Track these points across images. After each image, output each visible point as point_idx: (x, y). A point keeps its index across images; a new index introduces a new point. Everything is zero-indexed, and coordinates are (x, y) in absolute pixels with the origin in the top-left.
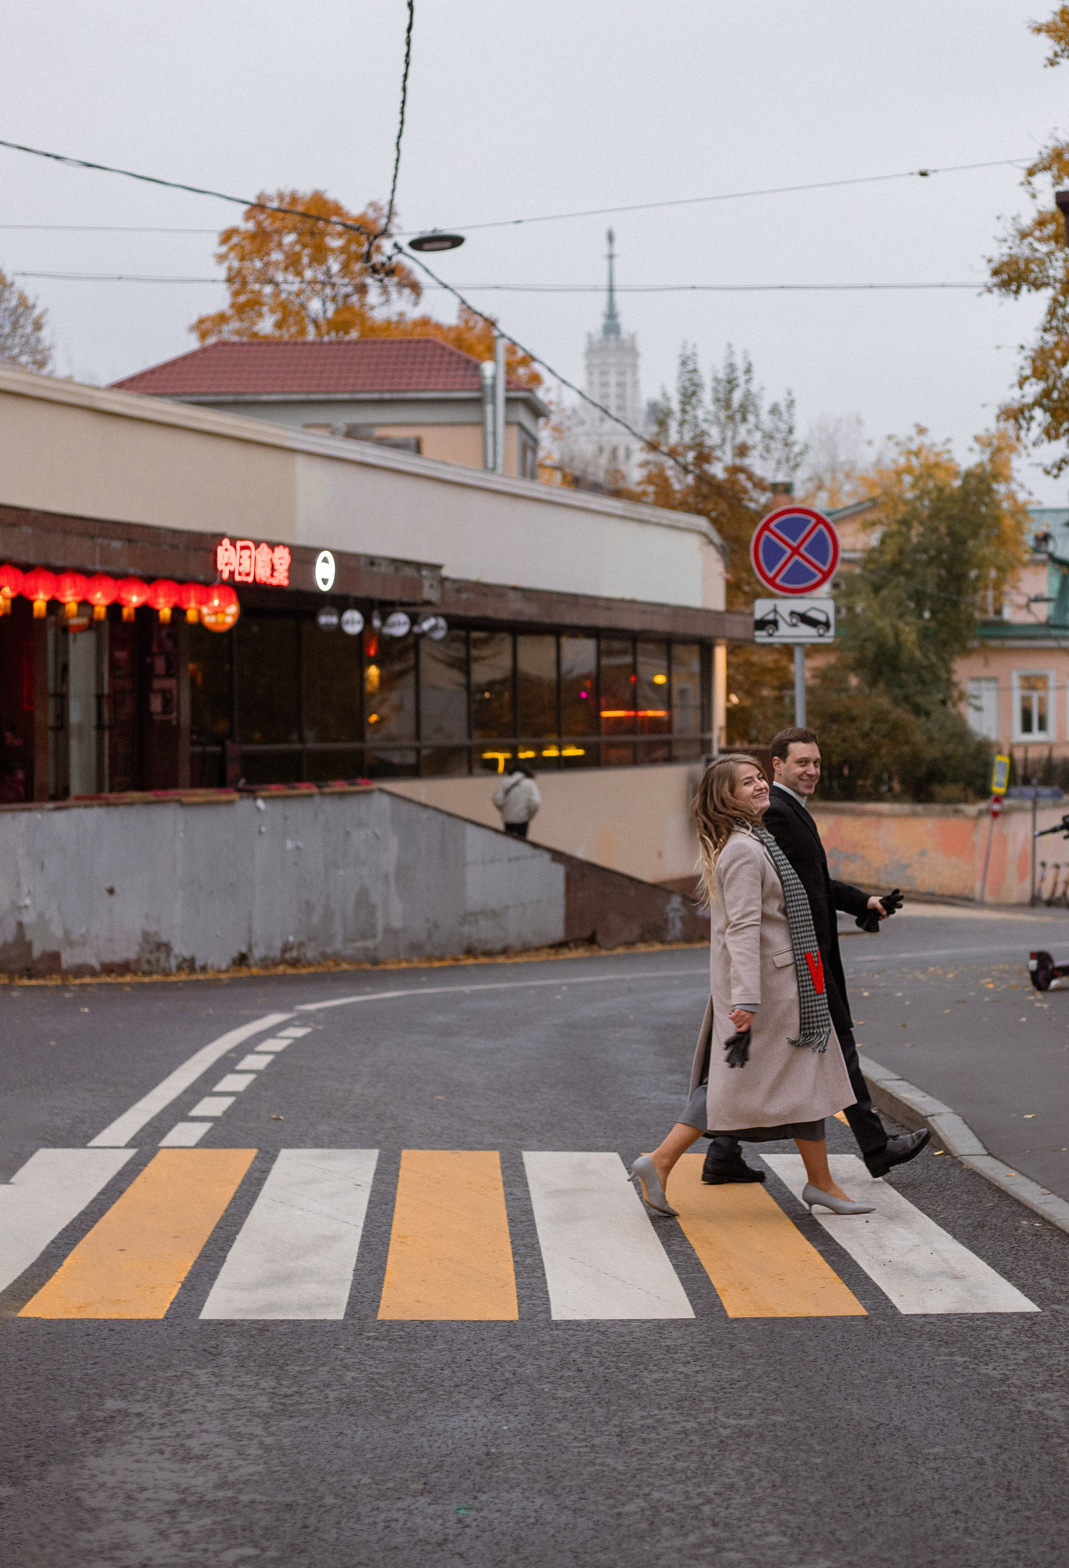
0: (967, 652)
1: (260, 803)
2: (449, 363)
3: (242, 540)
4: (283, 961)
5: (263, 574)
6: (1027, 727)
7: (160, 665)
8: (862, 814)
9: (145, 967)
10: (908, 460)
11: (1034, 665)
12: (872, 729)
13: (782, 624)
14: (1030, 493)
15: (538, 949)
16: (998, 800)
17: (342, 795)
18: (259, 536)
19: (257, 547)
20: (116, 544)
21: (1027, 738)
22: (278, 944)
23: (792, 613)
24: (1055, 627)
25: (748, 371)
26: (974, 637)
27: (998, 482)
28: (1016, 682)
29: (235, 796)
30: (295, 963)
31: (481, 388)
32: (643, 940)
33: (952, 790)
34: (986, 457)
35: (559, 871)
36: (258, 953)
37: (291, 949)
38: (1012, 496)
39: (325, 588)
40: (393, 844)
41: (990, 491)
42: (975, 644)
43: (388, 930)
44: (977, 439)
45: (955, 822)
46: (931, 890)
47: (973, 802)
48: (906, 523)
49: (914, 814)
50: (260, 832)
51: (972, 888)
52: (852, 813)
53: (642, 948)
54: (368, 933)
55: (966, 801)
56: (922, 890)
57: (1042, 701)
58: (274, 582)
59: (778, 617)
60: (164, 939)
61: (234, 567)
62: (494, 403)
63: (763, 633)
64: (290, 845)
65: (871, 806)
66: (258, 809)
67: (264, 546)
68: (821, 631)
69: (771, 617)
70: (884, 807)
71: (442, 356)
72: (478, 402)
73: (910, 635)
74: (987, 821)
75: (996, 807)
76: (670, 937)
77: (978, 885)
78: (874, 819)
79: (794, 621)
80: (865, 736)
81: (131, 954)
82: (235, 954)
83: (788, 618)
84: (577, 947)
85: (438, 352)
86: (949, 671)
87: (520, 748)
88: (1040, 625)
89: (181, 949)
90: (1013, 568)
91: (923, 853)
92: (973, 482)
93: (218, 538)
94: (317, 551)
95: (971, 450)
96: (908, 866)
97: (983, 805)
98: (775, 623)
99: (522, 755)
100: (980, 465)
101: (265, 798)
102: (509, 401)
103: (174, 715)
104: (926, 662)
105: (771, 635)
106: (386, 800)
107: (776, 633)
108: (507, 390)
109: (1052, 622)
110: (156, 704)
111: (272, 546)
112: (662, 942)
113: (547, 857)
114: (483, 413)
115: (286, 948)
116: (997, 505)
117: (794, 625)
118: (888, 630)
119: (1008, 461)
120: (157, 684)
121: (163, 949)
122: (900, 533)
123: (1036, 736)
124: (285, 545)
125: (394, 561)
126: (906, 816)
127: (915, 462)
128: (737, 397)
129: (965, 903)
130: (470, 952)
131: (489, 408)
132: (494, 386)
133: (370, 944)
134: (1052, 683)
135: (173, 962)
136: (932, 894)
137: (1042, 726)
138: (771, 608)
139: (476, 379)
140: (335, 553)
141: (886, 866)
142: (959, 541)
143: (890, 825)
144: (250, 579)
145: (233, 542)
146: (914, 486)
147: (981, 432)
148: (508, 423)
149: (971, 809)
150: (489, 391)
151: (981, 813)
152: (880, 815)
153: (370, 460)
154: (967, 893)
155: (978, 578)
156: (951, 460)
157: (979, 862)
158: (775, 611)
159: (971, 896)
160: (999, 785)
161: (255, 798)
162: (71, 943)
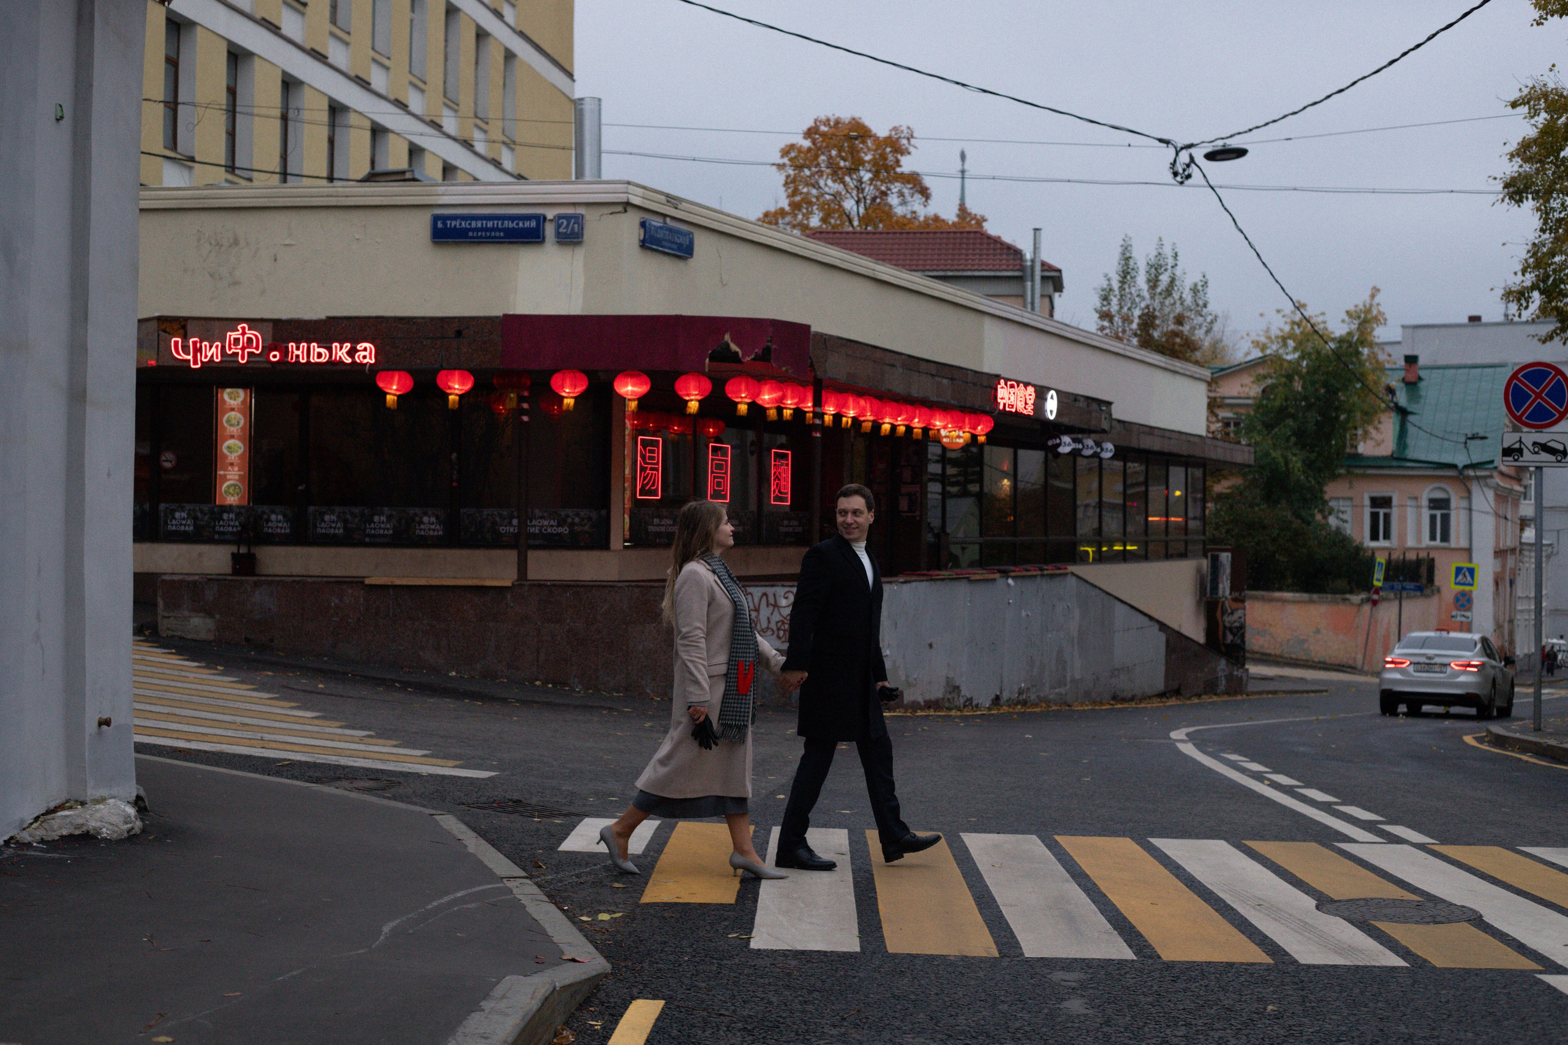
0: (1335, 477)
1: (1010, 581)
2: (994, 249)
3: (1011, 380)
4: (1018, 703)
5: (1020, 406)
6: (1374, 536)
7: (907, 474)
8: (1271, 600)
9: (947, 705)
10: (1292, 329)
11: (1381, 490)
12: (1279, 535)
13: (1525, 451)
14: (1390, 355)
15: (1150, 697)
16: (1377, 591)
17: (1052, 576)
18: (1020, 379)
19: (1018, 386)
20: (945, 381)
21: (1374, 544)
22: (1016, 689)
23: (1535, 444)
24: (1397, 459)
25: (1176, 256)
26: (1342, 467)
27: (1363, 347)
28: (1367, 502)
29: (997, 576)
30: (1024, 703)
31: (1022, 268)
32: (1206, 693)
33: (1341, 583)
34: (1354, 327)
35: (1162, 637)
36: (1005, 696)
37: (1023, 694)
38: (1373, 356)
39: (1052, 417)
40: (1077, 613)
41: (1358, 353)
42: (1342, 471)
43: (1073, 681)
44: (1348, 312)
45: (1342, 607)
46: (1322, 659)
47: (1358, 594)
48: (1290, 378)
49: (1311, 601)
50: (1009, 603)
51: (1355, 659)
52: (1263, 599)
53: (1205, 698)
54: (1061, 683)
55: (1351, 592)
56: (1316, 660)
57: (1387, 517)
58: (1025, 412)
59: (1523, 446)
60: (957, 684)
61: (1006, 401)
62: (1033, 281)
63: (1511, 459)
64: (1024, 614)
65: (1277, 594)
66: (1009, 585)
67: (1021, 385)
68: (1559, 458)
69: (1517, 446)
70: (1288, 595)
71: (988, 244)
72: (1020, 279)
73: (1296, 463)
74: (1367, 608)
75: (1375, 597)
76: (1218, 691)
77: (1360, 657)
78: (1279, 604)
79: (1536, 450)
80: (1274, 540)
81: (939, 695)
82: (994, 696)
83: (1531, 448)
84: (1171, 697)
85: (985, 241)
86: (1322, 491)
87: (1128, 543)
88: (1384, 458)
89: (965, 692)
90: (1376, 412)
91: (1318, 631)
92: (1345, 345)
93: (998, 377)
94: (1049, 389)
95: (1343, 321)
96: (1305, 641)
97: (1363, 596)
98: (1520, 451)
99: (1128, 548)
100: (1350, 334)
101: (1014, 578)
102: (1043, 278)
103: (918, 513)
104: (1308, 485)
105: (1516, 460)
106: (1072, 581)
107: (1521, 459)
108: (1042, 271)
109: (1395, 455)
110: (904, 504)
111: (1026, 385)
112: (1215, 694)
113: (1157, 627)
114: (1024, 287)
115: (1021, 692)
116: (1361, 364)
117: (1536, 453)
118: (1281, 460)
119: (1373, 329)
120: (904, 490)
121: (956, 691)
122: (1285, 384)
123: (1382, 543)
124: (1033, 386)
125: (1087, 398)
126: (1304, 602)
127: (1297, 331)
128: (1165, 279)
129: (1349, 670)
130: (1115, 698)
131: (1029, 284)
132: (1033, 267)
133: (1063, 690)
134: (1395, 502)
135: (962, 701)
136: (1324, 663)
137: (1387, 536)
138: (1518, 439)
139: (1018, 262)
140: (1058, 392)
141: (1288, 640)
142: (1332, 391)
143: (1292, 609)
144: (1013, 410)
145: (1006, 380)
146: (1295, 349)
147: (1351, 308)
148: (1042, 296)
149: (1355, 598)
150: (1029, 272)
151: (1363, 601)
152: (1284, 601)
153: (1026, 321)
154: (1351, 662)
155: (1347, 420)
156: (1326, 329)
157: (1361, 639)
158: (1520, 441)
159: (1353, 665)
160: (1378, 580)
161: (1007, 577)
162: (909, 685)
